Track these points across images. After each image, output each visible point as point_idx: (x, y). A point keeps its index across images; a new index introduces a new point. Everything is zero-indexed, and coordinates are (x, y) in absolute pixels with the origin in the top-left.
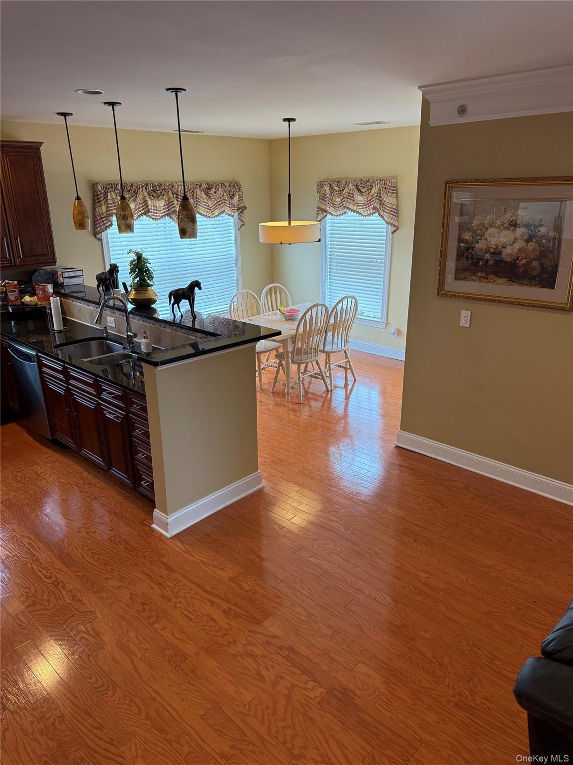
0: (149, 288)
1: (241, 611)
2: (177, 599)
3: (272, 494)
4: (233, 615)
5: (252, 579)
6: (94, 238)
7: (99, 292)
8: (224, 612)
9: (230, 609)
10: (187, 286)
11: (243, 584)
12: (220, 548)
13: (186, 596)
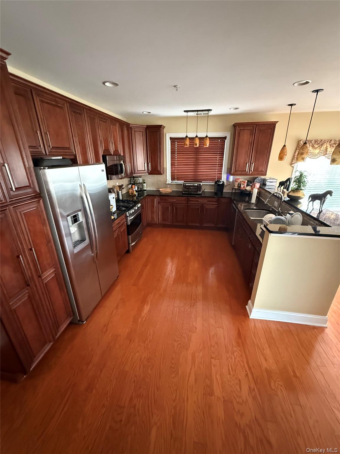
0: (301, 191)
1: (259, 398)
2: (232, 355)
3: (330, 336)
4: (253, 395)
5: (280, 383)
6: (290, 166)
7: (278, 189)
8: (249, 387)
9: (254, 390)
10: (323, 193)
11: (272, 380)
12: (273, 345)
13: (237, 357)
